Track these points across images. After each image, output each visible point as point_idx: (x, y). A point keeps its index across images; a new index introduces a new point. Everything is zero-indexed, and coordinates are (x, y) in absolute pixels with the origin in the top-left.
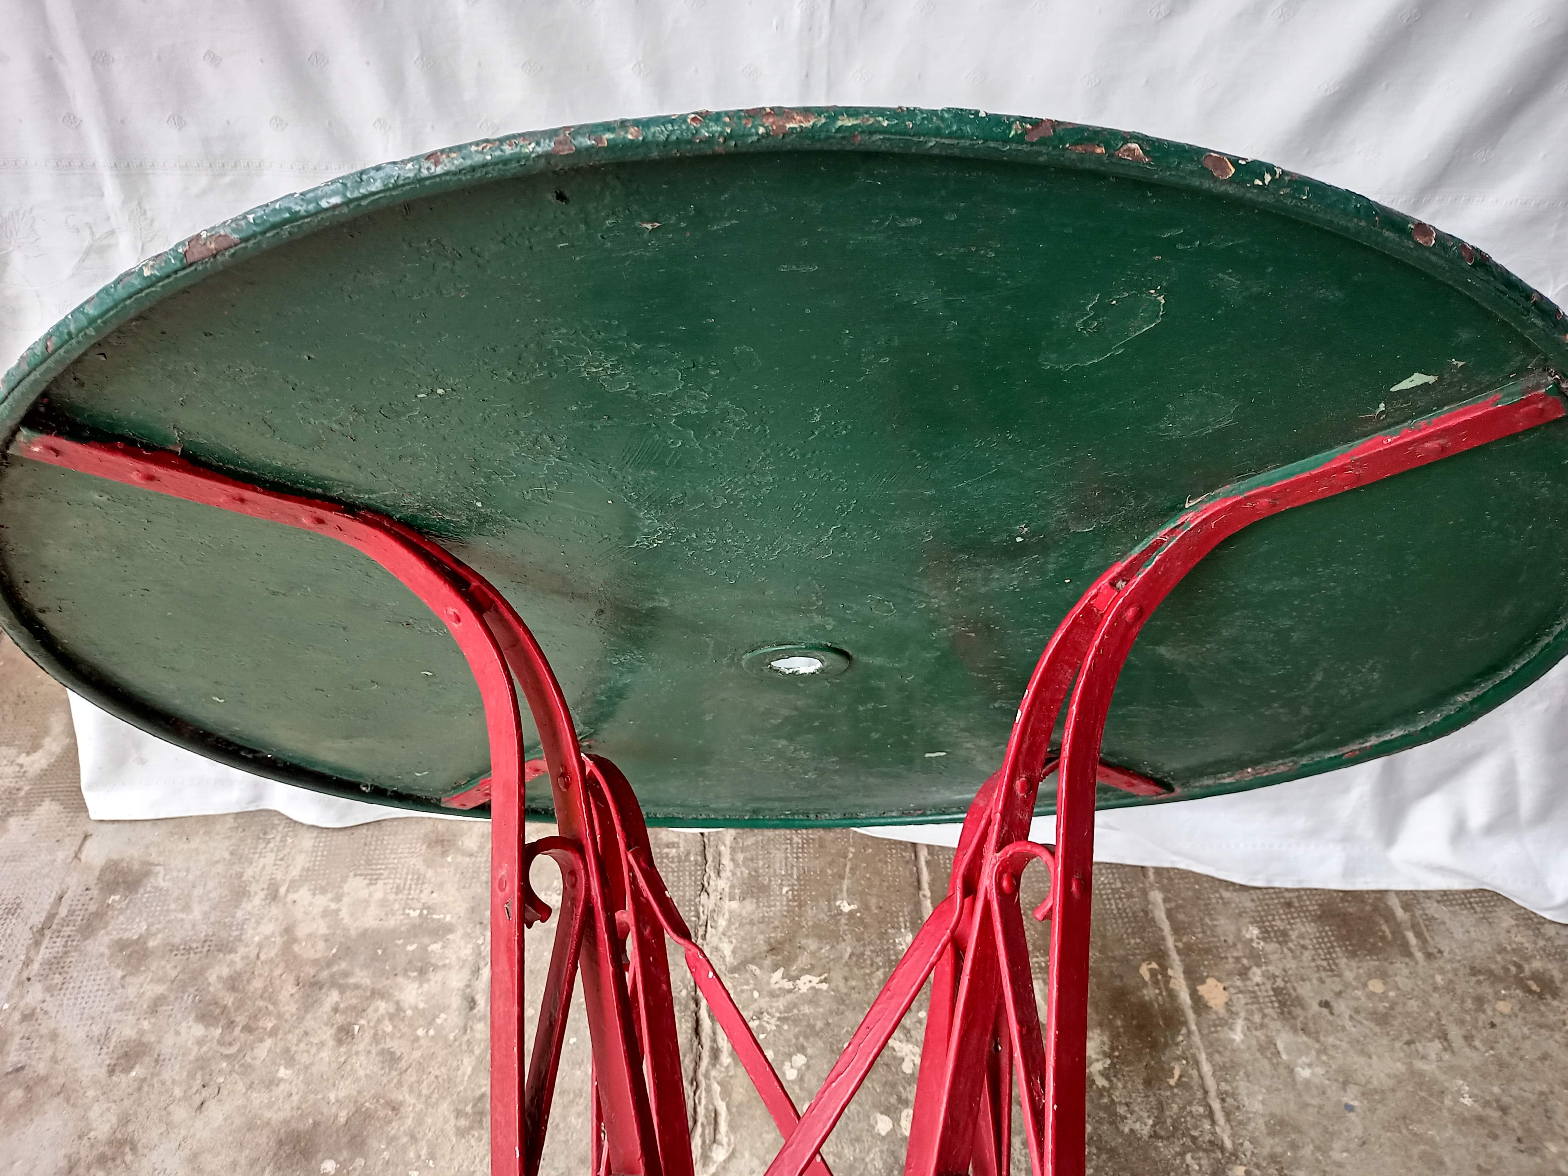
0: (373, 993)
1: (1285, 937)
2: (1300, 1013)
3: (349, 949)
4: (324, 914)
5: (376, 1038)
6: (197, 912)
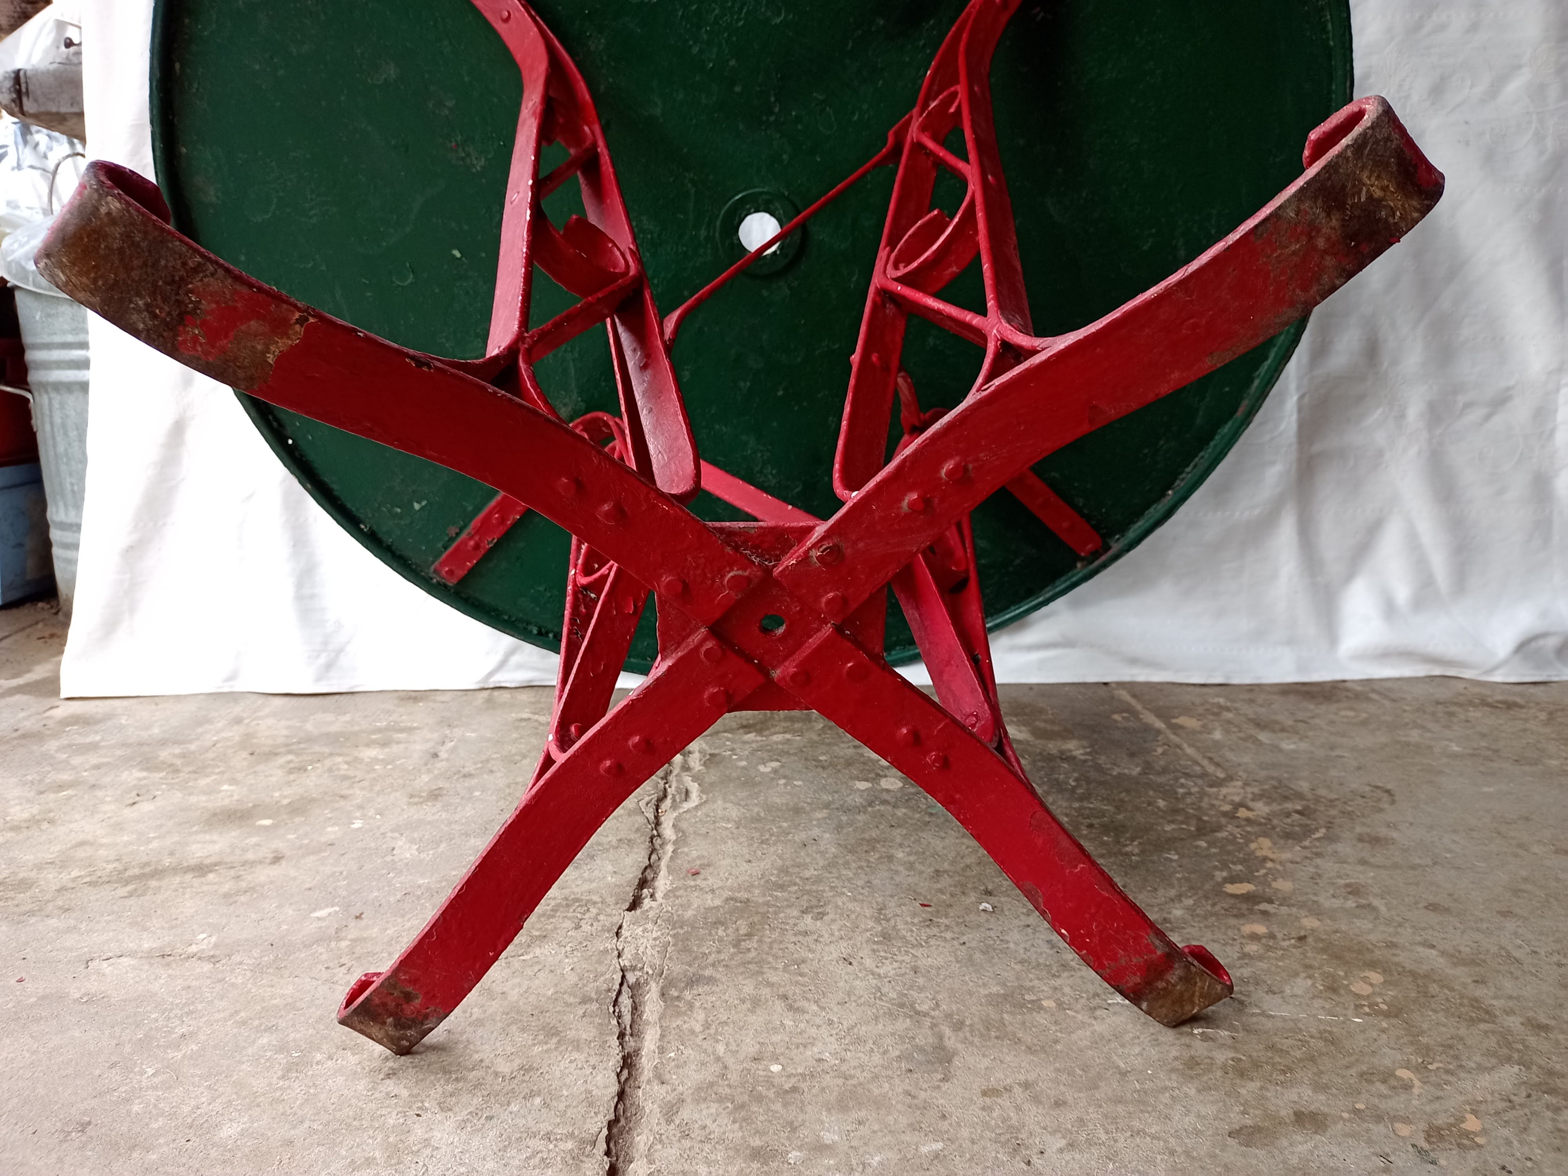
0: (331, 754)
1: (1252, 701)
2: (1278, 727)
3: (310, 739)
4: (288, 727)
5: (330, 770)
6: (156, 731)
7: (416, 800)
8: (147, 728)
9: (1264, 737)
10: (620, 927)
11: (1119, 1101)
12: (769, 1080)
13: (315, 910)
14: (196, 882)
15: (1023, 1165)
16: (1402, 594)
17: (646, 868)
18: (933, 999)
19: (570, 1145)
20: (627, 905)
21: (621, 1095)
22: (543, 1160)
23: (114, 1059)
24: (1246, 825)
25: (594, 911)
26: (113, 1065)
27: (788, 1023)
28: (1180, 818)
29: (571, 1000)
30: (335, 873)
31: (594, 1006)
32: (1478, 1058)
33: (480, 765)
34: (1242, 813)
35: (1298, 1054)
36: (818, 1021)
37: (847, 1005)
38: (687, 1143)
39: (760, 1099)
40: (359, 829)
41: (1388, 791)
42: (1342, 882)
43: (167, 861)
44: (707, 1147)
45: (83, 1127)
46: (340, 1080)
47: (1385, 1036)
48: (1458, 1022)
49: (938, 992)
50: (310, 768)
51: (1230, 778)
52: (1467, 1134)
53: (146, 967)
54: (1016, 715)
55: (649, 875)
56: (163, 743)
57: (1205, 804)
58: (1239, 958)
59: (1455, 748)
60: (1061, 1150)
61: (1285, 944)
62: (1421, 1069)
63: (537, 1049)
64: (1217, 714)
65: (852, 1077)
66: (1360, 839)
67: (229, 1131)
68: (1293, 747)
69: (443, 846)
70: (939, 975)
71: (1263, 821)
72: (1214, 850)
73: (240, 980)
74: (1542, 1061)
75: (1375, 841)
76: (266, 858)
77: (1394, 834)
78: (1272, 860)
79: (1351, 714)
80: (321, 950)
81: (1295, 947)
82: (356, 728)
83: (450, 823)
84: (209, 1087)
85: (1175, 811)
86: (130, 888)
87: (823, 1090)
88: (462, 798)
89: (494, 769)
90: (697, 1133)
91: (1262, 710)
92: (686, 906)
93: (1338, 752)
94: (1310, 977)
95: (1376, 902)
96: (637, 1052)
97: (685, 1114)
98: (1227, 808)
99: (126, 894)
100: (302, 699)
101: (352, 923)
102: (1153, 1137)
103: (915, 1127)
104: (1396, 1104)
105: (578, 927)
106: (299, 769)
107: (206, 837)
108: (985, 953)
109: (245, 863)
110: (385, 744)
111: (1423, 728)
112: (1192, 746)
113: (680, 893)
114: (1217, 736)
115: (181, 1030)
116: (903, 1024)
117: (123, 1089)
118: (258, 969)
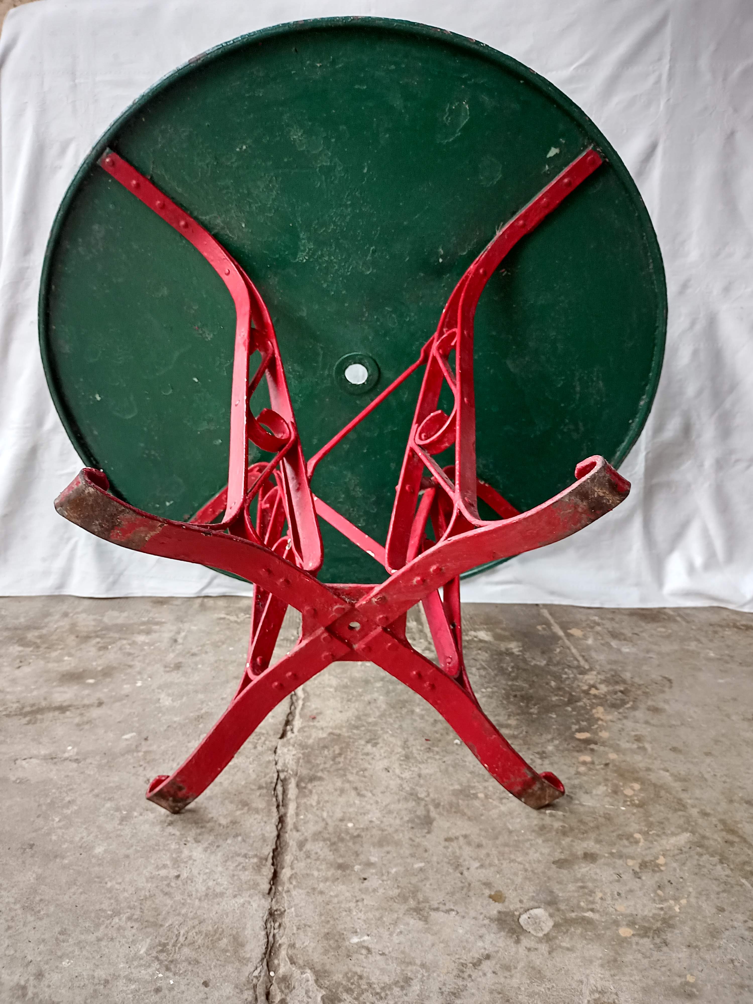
0: (120, 639)
1: (612, 619)
2: (623, 637)
3: (107, 628)
4: (94, 620)
5: (121, 649)
6: (22, 620)
7: (168, 669)
8: (17, 618)
9: (614, 643)
10: (276, 748)
11: (506, 845)
12: (347, 831)
13: (123, 735)
14: (61, 716)
15: (459, 875)
16: (699, 561)
17: (289, 714)
18: (427, 791)
19: (255, 860)
20: (279, 736)
21: (278, 836)
22: (243, 867)
23: (39, 813)
24: (593, 699)
25: (263, 738)
26: (38, 816)
27: (357, 802)
28: (561, 693)
29: (253, 787)
30: (131, 713)
31: (264, 791)
32: (673, 829)
33: (200, 648)
34: (593, 691)
35: (592, 825)
36: (372, 801)
37: (385, 793)
38: (309, 861)
39: (342, 840)
40: (140, 687)
41: (670, 681)
42: (633, 733)
43: (44, 704)
44: (318, 863)
45: (32, 846)
46: (147, 826)
47: (633, 817)
48: (669, 811)
49: (429, 788)
50: (110, 647)
51: (591, 669)
52: (658, 866)
53: (45, 764)
54: (486, 624)
55: (290, 718)
56: (28, 628)
57: (575, 685)
58: (576, 774)
59: (712, 654)
60: (477, 868)
61: (598, 767)
62: (645, 834)
63: (238, 813)
64: (592, 628)
65: (386, 830)
66: (649, 709)
67: (99, 850)
68: (627, 650)
69: (185, 699)
70: (431, 778)
71: (602, 696)
72: (574, 713)
73: (92, 773)
74: (701, 831)
75: (656, 710)
76: (94, 703)
77: (666, 707)
78: (602, 720)
79: (663, 630)
80: (130, 757)
81: (603, 769)
82: (131, 622)
83: (187, 684)
84: (86, 828)
85: (559, 689)
86: (28, 718)
87: (372, 836)
88: (192, 669)
89: (208, 650)
90: (313, 856)
91: (617, 626)
92: (309, 737)
93: (651, 655)
94: (606, 785)
95: (647, 746)
96: (285, 814)
97: (308, 846)
98: (585, 688)
99: (26, 723)
100: (99, 601)
101: (143, 743)
102: (520, 863)
103: (412, 855)
104: (630, 850)
105: (255, 748)
106: (104, 648)
107: (61, 689)
108: (454, 767)
109: (84, 706)
110: (148, 632)
111: (698, 640)
112: (575, 647)
113: (306, 729)
114: (590, 642)
115: (68, 799)
116: (411, 804)
117: (46, 828)
118: (100, 767)
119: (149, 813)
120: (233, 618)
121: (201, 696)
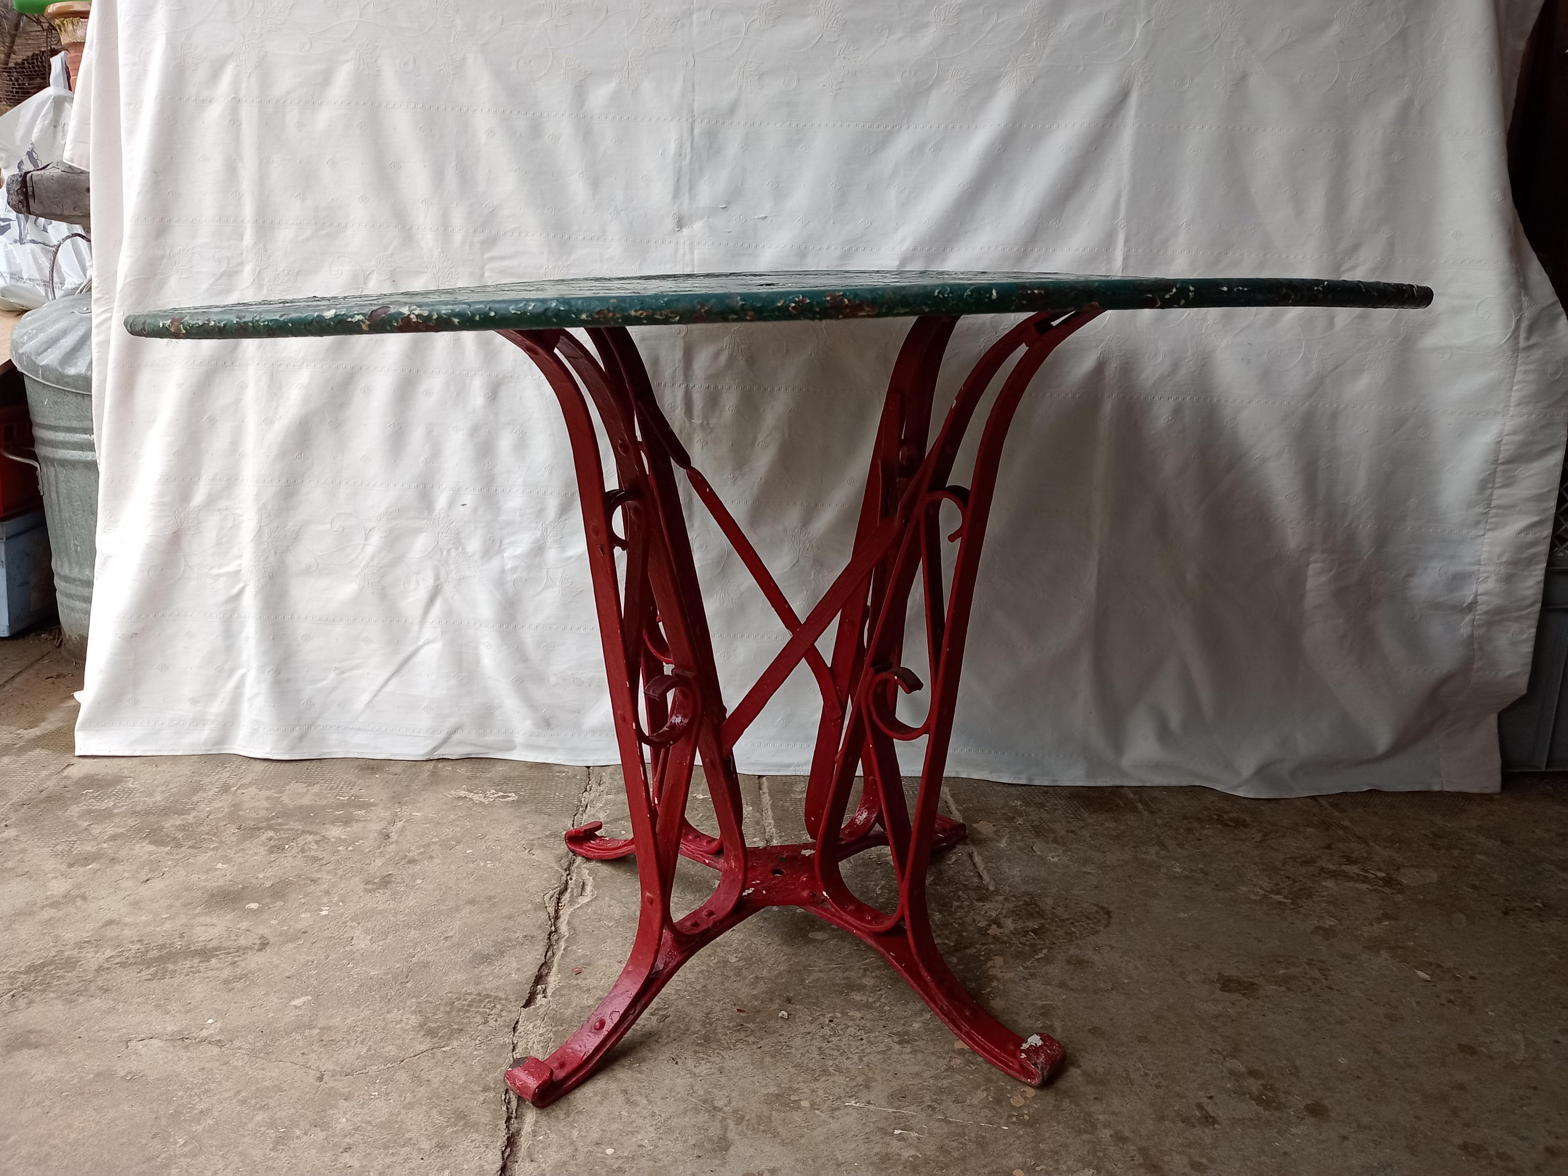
0: (304, 832)
1: (1042, 805)
2: (1052, 836)
3: (286, 814)
4: (268, 798)
5: (303, 850)
6: (159, 797)
7: (370, 886)
8: (151, 794)
9: (1038, 847)
10: (517, 1022)
12: (603, 1162)
13: (292, 999)
14: (202, 967)
16: (1175, 719)
17: (542, 965)
18: (728, 1097)
20: (524, 1002)
21: (504, 1169)
23: (155, 1130)
24: (993, 943)
25: (499, 1007)
26: (155, 1136)
27: (624, 1113)
29: (476, 1088)
30: (308, 961)
31: (491, 1094)
32: (1070, 1163)
33: (422, 850)
34: (994, 930)
35: (956, 1154)
36: (645, 1113)
37: (668, 1099)
40: (326, 917)
41: (1108, 913)
43: (178, 944)
46: (313, 1152)
47: (1018, 1142)
48: (1070, 1133)
49: (732, 1091)
50: (287, 847)
51: (997, 892)
53: (171, 1049)
55: (544, 971)
56: (166, 811)
57: (968, 919)
58: (946, 1070)
59: (1178, 869)
63: (449, 1130)
64: (1010, 820)
65: (660, 1160)
66: (1069, 962)
68: (1055, 860)
69: (390, 937)
70: (737, 1075)
71: (1005, 939)
73: (240, 1063)
74: (1109, 1166)
75: (1079, 963)
76: (255, 944)
77: (1096, 958)
78: (998, 980)
79: (1113, 825)
80: (298, 1037)
82: (323, 802)
83: (396, 913)
84: (223, 1156)
86: (152, 970)
88: (407, 886)
89: (434, 854)
91: (1046, 817)
92: (567, 1005)
93: (1088, 869)
94: (987, 1090)
96: (518, 1131)
98: (983, 924)
99: (150, 977)
100: (278, 764)
101: (321, 1013)
105: (486, 1022)
106: (277, 848)
107: (208, 920)
108: (773, 1057)
109: (238, 949)
110: (347, 821)
111: (1162, 845)
112: (980, 854)
113: (564, 992)
114: (1003, 844)
115: (200, 1107)
116: (704, 1117)
117: (163, 1156)
118: (253, 1053)
119: (318, 1129)
120: (477, 798)
121: (414, 934)
